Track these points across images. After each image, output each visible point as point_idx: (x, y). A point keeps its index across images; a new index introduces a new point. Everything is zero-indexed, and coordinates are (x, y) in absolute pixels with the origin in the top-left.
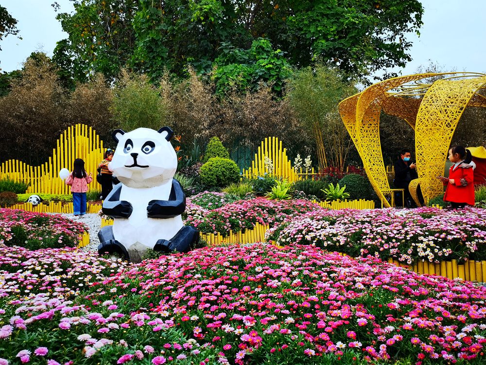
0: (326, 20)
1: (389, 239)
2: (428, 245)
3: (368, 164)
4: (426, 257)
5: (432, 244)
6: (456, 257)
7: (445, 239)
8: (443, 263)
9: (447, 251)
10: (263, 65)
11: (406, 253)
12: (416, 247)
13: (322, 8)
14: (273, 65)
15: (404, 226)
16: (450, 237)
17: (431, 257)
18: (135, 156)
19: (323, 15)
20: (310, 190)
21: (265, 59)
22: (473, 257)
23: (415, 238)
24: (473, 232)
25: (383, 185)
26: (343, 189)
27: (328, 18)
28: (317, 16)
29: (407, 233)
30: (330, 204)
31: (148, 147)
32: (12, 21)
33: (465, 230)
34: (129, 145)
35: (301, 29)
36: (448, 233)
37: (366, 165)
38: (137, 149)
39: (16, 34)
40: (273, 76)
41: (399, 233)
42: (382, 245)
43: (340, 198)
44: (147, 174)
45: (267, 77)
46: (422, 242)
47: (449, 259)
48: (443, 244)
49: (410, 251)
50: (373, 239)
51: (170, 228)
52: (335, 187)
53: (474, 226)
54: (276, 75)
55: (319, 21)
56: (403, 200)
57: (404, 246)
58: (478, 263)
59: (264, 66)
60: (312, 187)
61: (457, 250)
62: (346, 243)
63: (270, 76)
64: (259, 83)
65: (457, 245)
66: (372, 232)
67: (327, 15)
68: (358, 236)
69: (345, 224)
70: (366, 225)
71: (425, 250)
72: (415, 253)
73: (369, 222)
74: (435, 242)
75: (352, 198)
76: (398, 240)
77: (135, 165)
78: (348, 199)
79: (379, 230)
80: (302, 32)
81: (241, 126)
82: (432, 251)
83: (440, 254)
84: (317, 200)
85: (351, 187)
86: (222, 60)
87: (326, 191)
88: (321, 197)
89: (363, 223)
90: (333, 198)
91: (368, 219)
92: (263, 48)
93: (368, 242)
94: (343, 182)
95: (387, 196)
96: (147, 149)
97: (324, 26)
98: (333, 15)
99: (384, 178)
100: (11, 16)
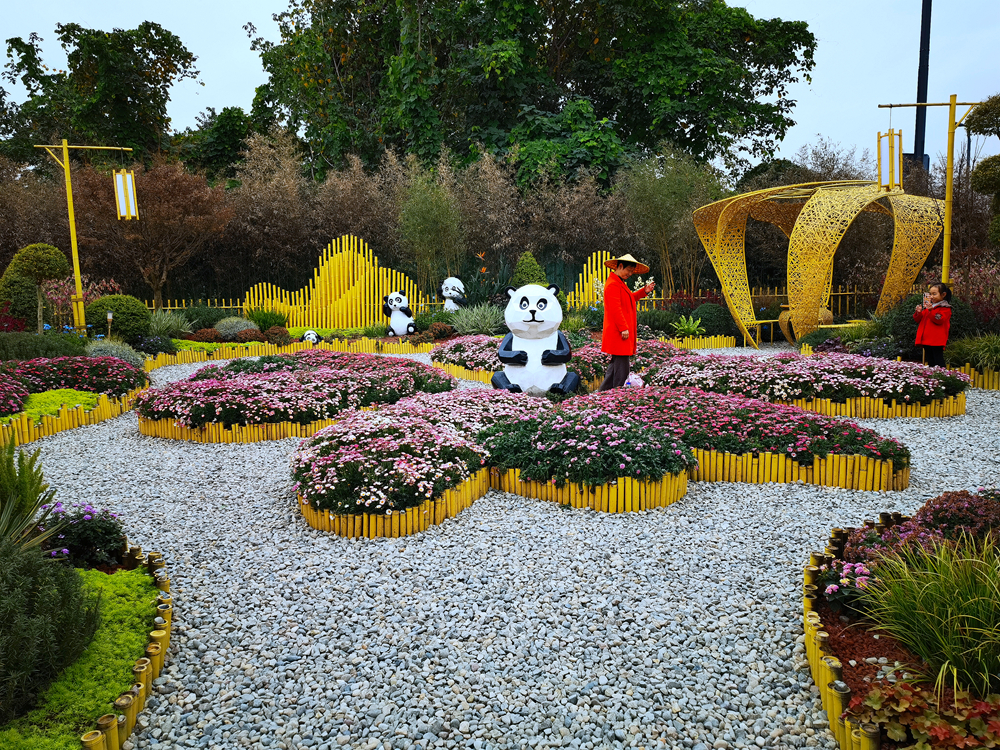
0: (671, 67)
1: (752, 382)
2: (783, 387)
3: (728, 287)
4: (780, 396)
5: (786, 385)
6: (805, 396)
7: (797, 381)
8: (795, 401)
9: (798, 391)
10: (582, 140)
11: (764, 393)
12: (773, 388)
13: (666, 47)
14: (597, 141)
15: (764, 371)
16: (801, 380)
17: (784, 395)
18: (533, 312)
19: (666, 58)
20: (657, 323)
21: (584, 130)
22: (818, 395)
23: (773, 381)
24: (821, 375)
25: (747, 316)
26: (698, 322)
27: (674, 64)
28: (658, 59)
29: (766, 377)
30: (682, 341)
31: (541, 303)
32: (187, 57)
33: (815, 374)
34: (525, 302)
35: (633, 80)
36: (800, 376)
37: (726, 289)
38: (533, 306)
39: (195, 77)
40: (597, 158)
41: (760, 377)
42: (745, 387)
43: (694, 334)
44: (542, 328)
45: (588, 159)
46: (778, 384)
47: (799, 397)
48: (795, 385)
49: (768, 392)
50: (738, 383)
51: (558, 374)
52: (688, 319)
53: (825, 370)
54: (602, 156)
55: (662, 68)
56: (771, 335)
57: (763, 388)
58: (823, 400)
59: (584, 142)
60: (658, 320)
61: (807, 390)
62: (715, 386)
63: (593, 158)
64: (578, 170)
65: (807, 387)
66: (737, 376)
67: (673, 59)
68: (725, 380)
69: (713, 369)
70: (732, 370)
71: (780, 391)
72: (772, 393)
73: (734, 368)
74: (789, 384)
75: (708, 334)
76: (758, 383)
77: (533, 320)
78: (704, 335)
79: (743, 374)
80: (636, 85)
81: (553, 230)
82: (786, 391)
83: (792, 393)
84: (666, 337)
85: (707, 320)
86: (522, 131)
87: (675, 325)
88: (671, 333)
89: (729, 368)
90: (685, 334)
91: (733, 365)
92: (581, 114)
93: (734, 385)
94: (697, 313)
95: (752, 331)
96: (541, 306)
97: (668, 75)
98: (681, 59)
99: (748, 307)
100: (185, 48)
